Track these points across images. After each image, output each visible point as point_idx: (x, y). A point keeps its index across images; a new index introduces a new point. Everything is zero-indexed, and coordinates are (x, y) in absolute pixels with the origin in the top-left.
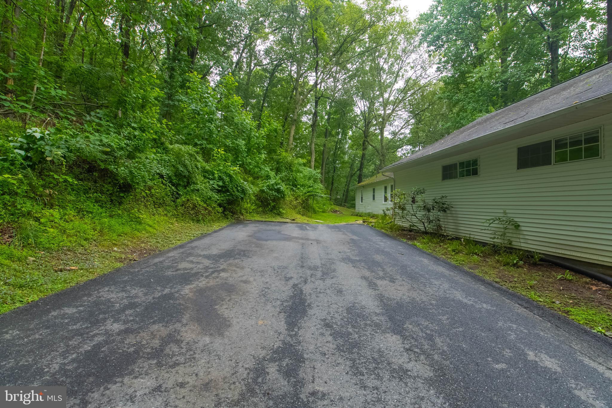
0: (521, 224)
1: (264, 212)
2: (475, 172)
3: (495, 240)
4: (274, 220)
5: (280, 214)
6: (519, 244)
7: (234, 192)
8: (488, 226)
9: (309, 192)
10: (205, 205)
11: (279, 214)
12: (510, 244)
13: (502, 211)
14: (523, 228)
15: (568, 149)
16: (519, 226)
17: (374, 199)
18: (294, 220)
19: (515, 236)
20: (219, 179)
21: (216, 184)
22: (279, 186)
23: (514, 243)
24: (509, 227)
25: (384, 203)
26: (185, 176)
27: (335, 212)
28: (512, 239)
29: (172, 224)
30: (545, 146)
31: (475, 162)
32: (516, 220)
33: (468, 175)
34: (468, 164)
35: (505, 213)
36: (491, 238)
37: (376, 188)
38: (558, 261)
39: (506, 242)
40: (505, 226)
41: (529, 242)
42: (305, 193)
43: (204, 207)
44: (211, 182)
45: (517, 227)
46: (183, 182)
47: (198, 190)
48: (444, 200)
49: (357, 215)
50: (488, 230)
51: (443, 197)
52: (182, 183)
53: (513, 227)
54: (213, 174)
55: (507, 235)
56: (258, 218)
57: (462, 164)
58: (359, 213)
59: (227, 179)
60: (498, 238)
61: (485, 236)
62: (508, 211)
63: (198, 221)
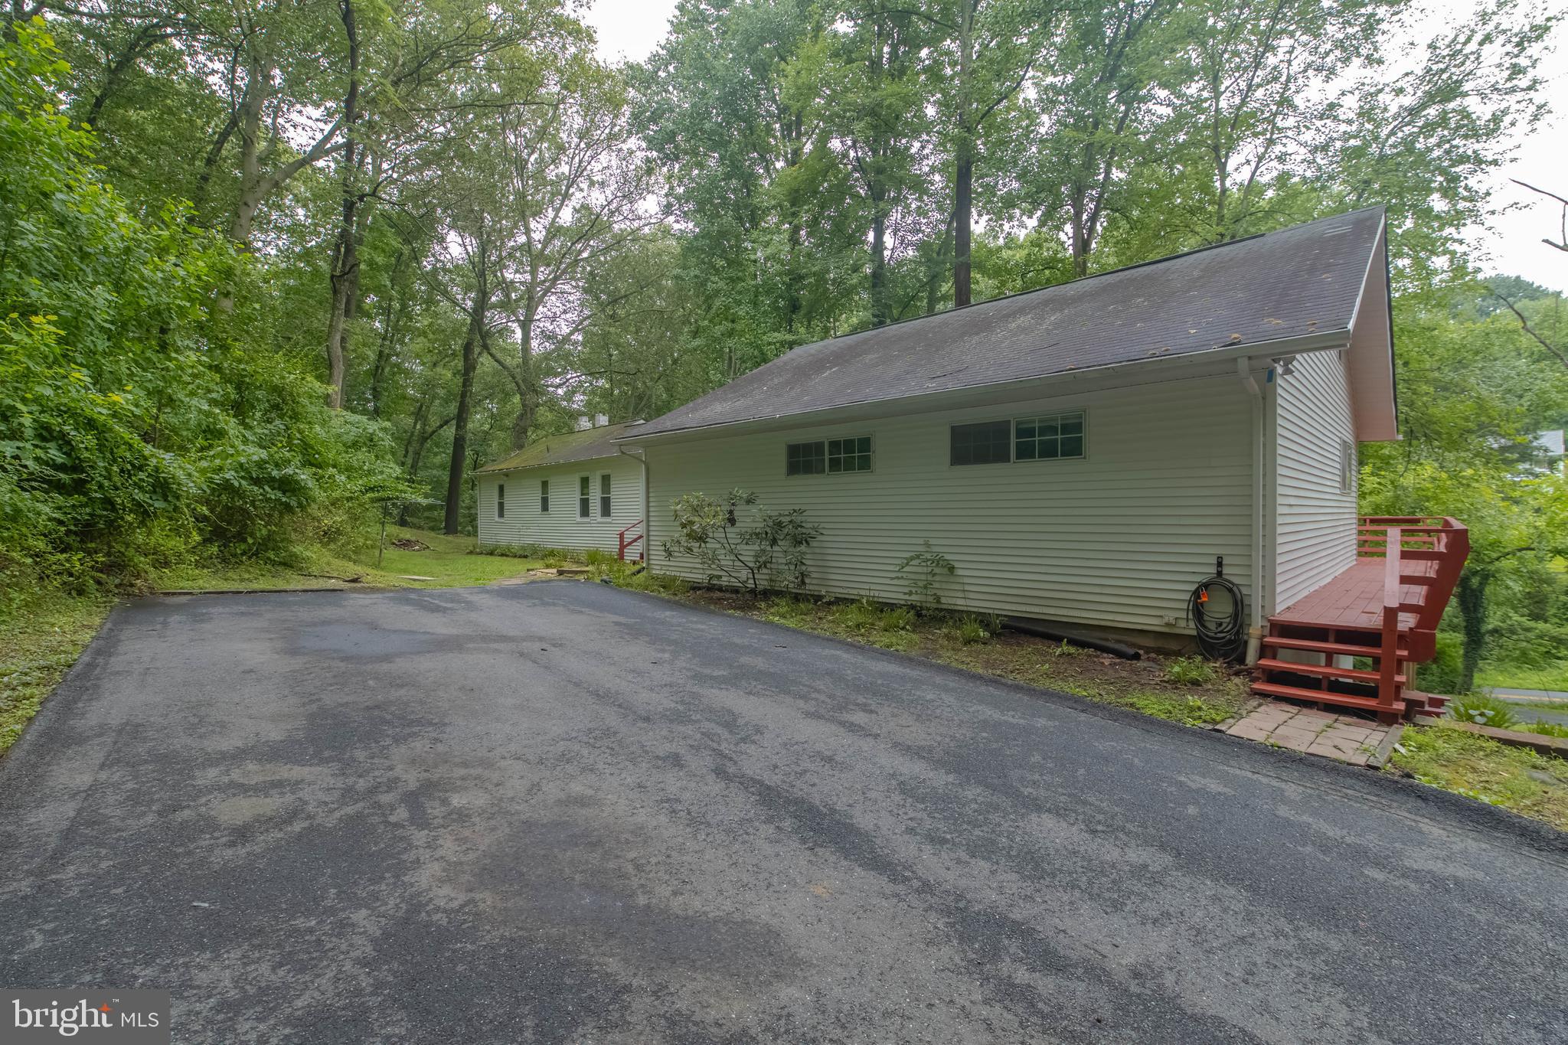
0: (956, 565)
1: (227, 560)
2: (865, 464)
3: (914, 597)
4: (281, 585)
5: (291, 563)
6: (951, 601)
8: (899, 571)
11: (285, 564)
12: (939, 602)
13: (921, 541)
14: (960, 572)
15: (1037, 439)
16: (953, 568)
17: (545, 507)
18: (355, 581)
19: (944, 586)
20: (40, 437)
23: (943, 600)
24: (937, 570)
25: (579, 519)
27: (406, 544)
28: (939, 593)
30: (999, 430)
31: (865, 444)
32: (947, 557)
33: (849, 467)
34: (849, 445)
35: (927, 545)
36: (905, 594)
37: (552, 481)
38: (1022, 625)
39: (930, 599)
40: (930, 569)
41: (972, 596)
45: (952, 569)
48: (798, 519)
49: (491, 553)
50: (898, 578)
51: (795, 511)
53: (945, 571)
55: (936, 585)
56: (208, 581)
57: (835, 445)
58: (497, 547)
59: (83, 439)
60: (916, 593)
61: (894, 593)
62: (932, 541)
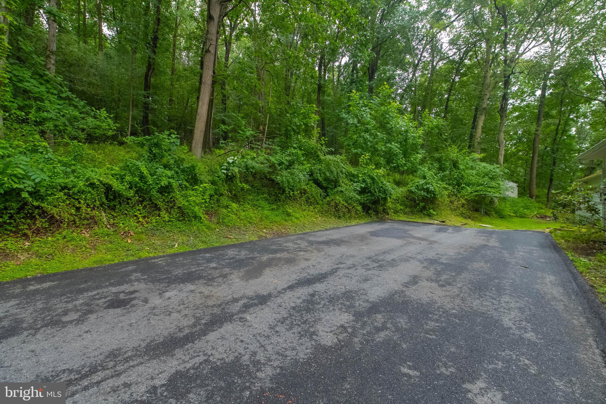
1: (411, 213)
4: (420, 220)
5: (429, 215)
7: (376, 192)
9: (477, 191)
10: (346, 204)
11: (427, 215)
18: (443, 222)
20: (363, 182)
21: (358, 186)
22: (428, 186)
26: (333, 181)
27: (543, 217)
29: (316, 218)
42: (472, 193)
43: (345, 206)
44: (355, 184)
46: (332, 185)
47: (342, 192)
52: (330, 186)
54: (358, 176)
56: (403, 218)
59: (369, 181)
63: (339, 217)
